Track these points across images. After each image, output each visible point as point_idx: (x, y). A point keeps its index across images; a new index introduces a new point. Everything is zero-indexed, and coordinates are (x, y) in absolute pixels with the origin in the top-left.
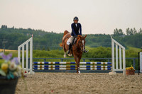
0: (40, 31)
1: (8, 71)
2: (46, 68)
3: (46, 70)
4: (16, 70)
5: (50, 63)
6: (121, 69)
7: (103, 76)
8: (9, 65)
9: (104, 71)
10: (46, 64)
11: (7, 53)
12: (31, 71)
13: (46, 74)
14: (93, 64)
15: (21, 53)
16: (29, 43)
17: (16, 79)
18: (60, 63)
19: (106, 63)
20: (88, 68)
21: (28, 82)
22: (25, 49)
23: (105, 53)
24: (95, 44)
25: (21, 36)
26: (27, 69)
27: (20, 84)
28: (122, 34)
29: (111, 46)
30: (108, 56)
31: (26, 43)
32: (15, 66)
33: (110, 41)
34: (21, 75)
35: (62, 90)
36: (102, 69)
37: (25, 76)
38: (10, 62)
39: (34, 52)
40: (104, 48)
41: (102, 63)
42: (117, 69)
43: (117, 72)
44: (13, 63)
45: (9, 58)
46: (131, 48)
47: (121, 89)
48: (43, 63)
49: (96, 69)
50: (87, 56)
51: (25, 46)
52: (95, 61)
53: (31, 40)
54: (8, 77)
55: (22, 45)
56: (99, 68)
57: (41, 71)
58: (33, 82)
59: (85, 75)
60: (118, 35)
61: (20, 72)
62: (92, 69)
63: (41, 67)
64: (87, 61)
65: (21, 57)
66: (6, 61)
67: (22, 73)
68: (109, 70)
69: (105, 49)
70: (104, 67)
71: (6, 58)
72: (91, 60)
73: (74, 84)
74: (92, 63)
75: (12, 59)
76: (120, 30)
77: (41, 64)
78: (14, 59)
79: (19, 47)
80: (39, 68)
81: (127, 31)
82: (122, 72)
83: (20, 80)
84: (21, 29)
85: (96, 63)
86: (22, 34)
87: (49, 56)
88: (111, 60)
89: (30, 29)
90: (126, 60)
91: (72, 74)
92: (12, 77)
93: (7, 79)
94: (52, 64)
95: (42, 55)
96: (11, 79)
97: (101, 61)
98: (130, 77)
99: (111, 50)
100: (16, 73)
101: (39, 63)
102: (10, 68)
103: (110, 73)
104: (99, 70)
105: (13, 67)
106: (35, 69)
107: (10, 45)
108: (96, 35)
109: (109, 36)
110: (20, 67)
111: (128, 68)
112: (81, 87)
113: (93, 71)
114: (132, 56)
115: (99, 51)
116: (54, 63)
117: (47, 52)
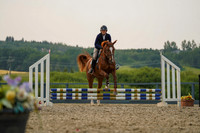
0: (60, 45)
1: (16, 101)
2: (69, 97)
3: (69, 100)
4: (26, 100)
5: (74, 90)
6: (174, 99)
7: (148, 108)
8: (17, 93)
9: (151, 102)
10: (69, 91)
11: (14, 77)
12: (48, 101)
13: (69, 106)
14: (135, 92)
15: (34, 76)
16: (45, 62)
17: (27, 112)
18: (89, 90)
19: (154, 90)
20: (128, 97)
21: (43, 118)
22: (39, 71)
23: (152, 75)
24: (137, 63)
25: (33, 52)
26: (41, 98)
27: (32, 120)
28: (176, 49)
29: (160, 66)
30: (155, 81)
31: (41, 61)
32: (26, 94)
33: (159, 59)
34: (33, 107)
35: (91, 128)
36: (148, 98)
37: (39, 109)
38: (18, 89)
39: (51, 75)
40: (150, 68)
41: (148, 90)
42: (169, 99)
43: (169, 103)
44: (22, 90)
45: (17, 82)
46: (188, 69)
47: (175, 127)
48: (65, 90)
49: (139, 98)
50: (126, 80)
51: (39, 65)
52: (138, 86)
53: (47, 57)
54: (16, 110)
55: (36, 65)
56: (143, 97)
57: (61, 101)
58: (51, 117)
59: (124, 107)
60: (170, 50)
61: (32, 103)
62: (133, 98)
63: (61, 96)
64: (127, 87)
65: (34, 82)
66: (12, 88)
67: (35, 105)
68: (158, 99)
69: (152, 70)
70: (150, 95)
71: (13, 82)
72: (132, 86)
73: (107, 119)
74: (133, 90)
75: (20, 84)
76: (173, 43)
77: (62, 92)
78: (24, 84)
79: (31, 68)
80: (58, 98)
81: (183, 45)
82: (176, 103)
83: (32, 114)
84: (34, 42)
85: (139, 90)
86: (35, 49)
87: (73, 80)
88: (160, 86)
89: (45, 43)
90: (182, 85)
91: (105, 106)
92: (21, 109)
93: (13, 113)
94: (77, 92)
95: (63, 79)
96: (20, 112)
97: (146, 87)
98: (187, 110)
99: (160, 71)
100: (26, 105)
101: (58, 90)
102: (18, 96)
103: (159, 105)
104: (143, 100)
105: (22, 95)
106: (54, 99)
107: (18, 64)
108: (139, 51)
109: (157, 52)
110: (32, 96)
111: (184, 97)
112: (118, 124)
113: (136, 102)
114: (189, 80)
115: (144, 74)
116: (80, 90)
117: (70, 74)
